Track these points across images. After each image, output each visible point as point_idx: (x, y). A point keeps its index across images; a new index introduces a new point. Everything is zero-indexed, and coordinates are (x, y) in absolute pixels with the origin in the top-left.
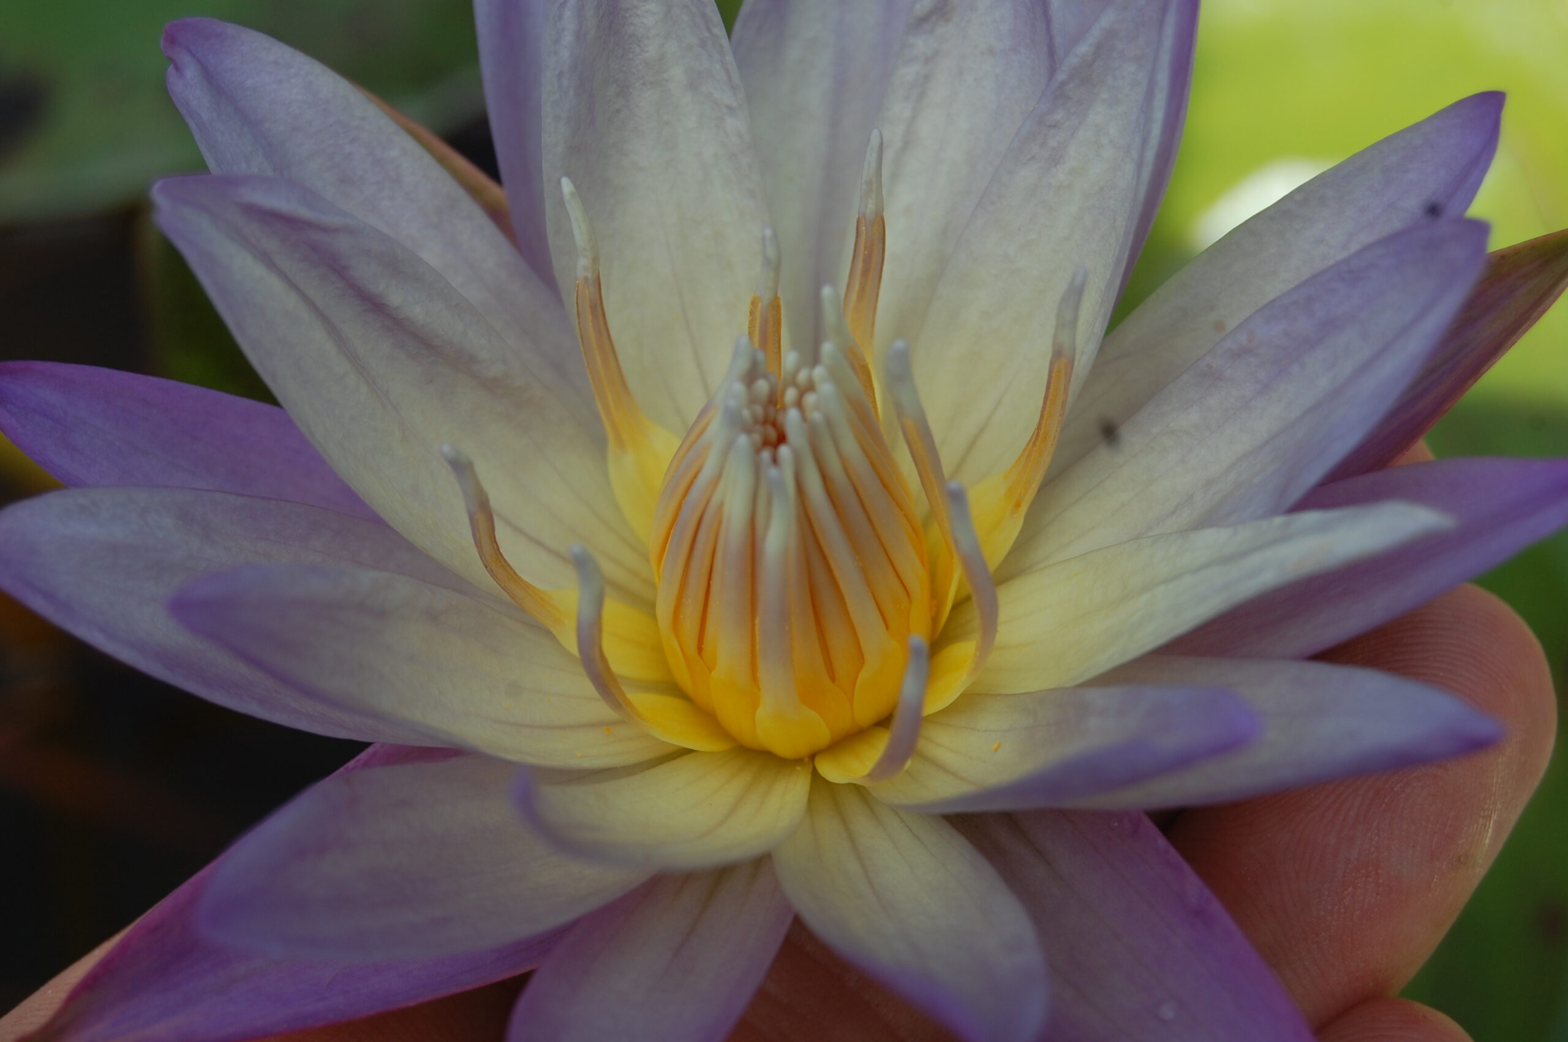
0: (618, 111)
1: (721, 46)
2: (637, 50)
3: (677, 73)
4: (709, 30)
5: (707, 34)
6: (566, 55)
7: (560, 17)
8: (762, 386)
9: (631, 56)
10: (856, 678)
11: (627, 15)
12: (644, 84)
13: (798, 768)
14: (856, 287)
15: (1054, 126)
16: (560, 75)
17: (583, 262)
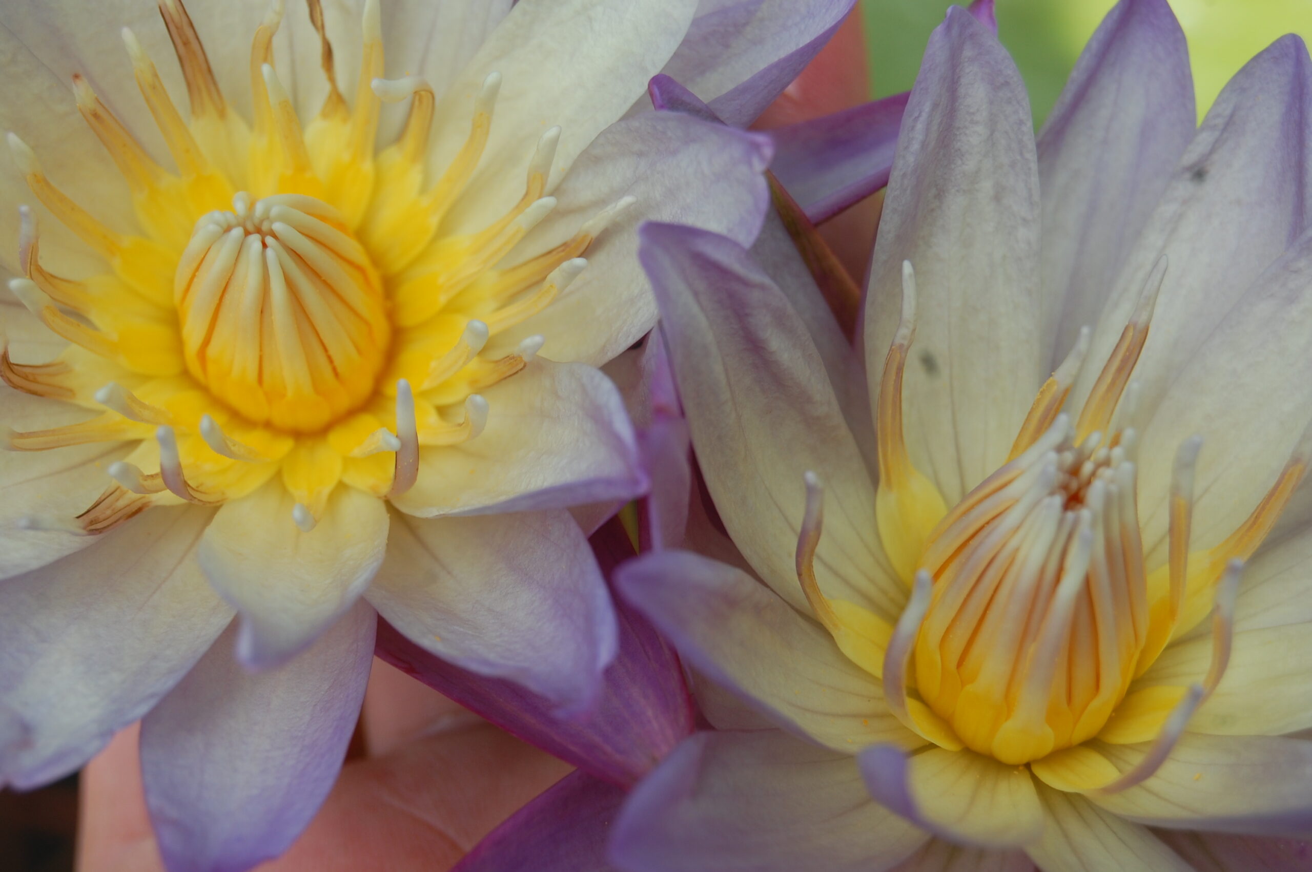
0: (933, 210)
1: (1030, 169)
2: (959, 162)
3: (986, 186)
4: (1021, 154)
5: (1019, 158)
6: (911, 159)
7: (913, 128)
8: (1069, 457)
9: (953, 166)
10: (1087, 705)
11: (958, 133)
12: (958, 191)
13: (1016, 772)
14: (1108, 379)
15: (1295, 272)
16: (904, 175)
17: (904, 331)
